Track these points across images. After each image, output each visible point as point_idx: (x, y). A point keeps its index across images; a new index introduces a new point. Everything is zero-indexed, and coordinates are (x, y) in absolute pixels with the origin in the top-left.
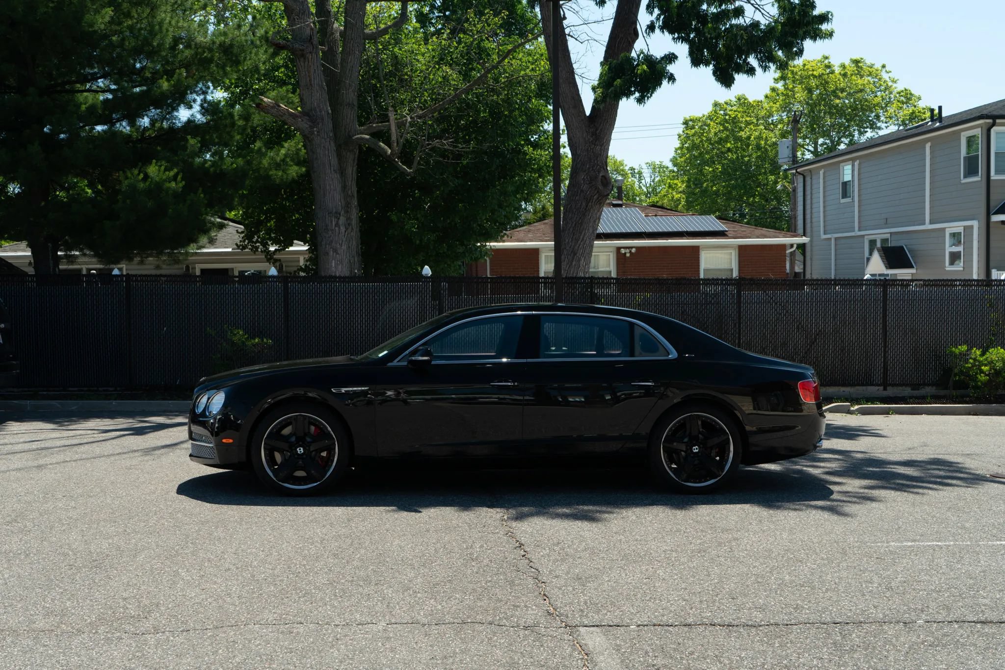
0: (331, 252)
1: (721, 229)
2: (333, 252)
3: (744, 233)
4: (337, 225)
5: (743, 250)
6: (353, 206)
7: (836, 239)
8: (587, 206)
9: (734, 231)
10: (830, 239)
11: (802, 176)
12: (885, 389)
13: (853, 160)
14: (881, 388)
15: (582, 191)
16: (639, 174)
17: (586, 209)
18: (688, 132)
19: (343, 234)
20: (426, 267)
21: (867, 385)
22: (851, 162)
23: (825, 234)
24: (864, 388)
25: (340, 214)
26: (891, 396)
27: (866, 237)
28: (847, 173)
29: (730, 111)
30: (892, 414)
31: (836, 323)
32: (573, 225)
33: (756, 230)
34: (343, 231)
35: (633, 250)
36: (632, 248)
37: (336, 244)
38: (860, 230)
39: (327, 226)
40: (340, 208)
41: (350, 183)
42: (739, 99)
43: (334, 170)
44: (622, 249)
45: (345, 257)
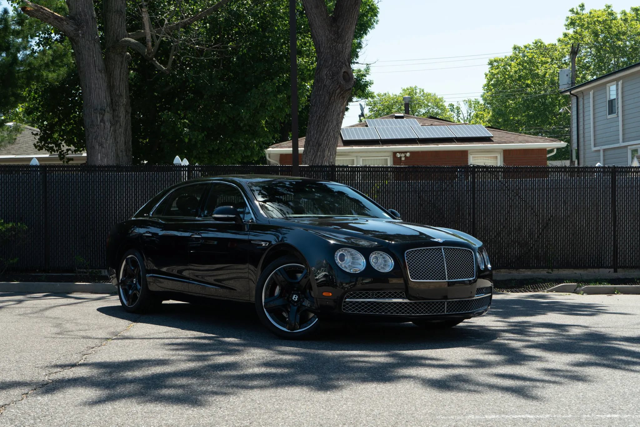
0: (97, 147)
1: (488, 136)
2: (99, 146)
3: (508, 139)
4: (102, 121)
5: (507, 153)
6: (121, 104)
7: (604, 150)
8: (330, 100)
9: (499, 137)
10: (599, 151)
11: (575, 97)
12: (615, 271)
13: (617, 80)
14: (612, 270)
15: (325, 85)
16: (457, 110)
17: (329, 102)
18: (493, 71)
19: (108, 130)
20: (177, 157)
21: (599, 267)
22: (616, 82)
23: (595, 146)
24: (596, 270)
25: (105, 111)
26: (621, 277)
27: (629, 147)
28: (613, 91)
29: (528, 52)
30: (617, 293)
31: (567, 209)
32: (318, 118)
33: (520, 137)
34: (109, 127)
35: (408, 155)
36: (406, 152)
37: (102, 138)
38: (623, 142)
39: (92, 121)
40: (105, 105)
41: (118, 84)
42: (536, 43)
43: (99, 70)
44: (398, 154)
45: (110, 150)
